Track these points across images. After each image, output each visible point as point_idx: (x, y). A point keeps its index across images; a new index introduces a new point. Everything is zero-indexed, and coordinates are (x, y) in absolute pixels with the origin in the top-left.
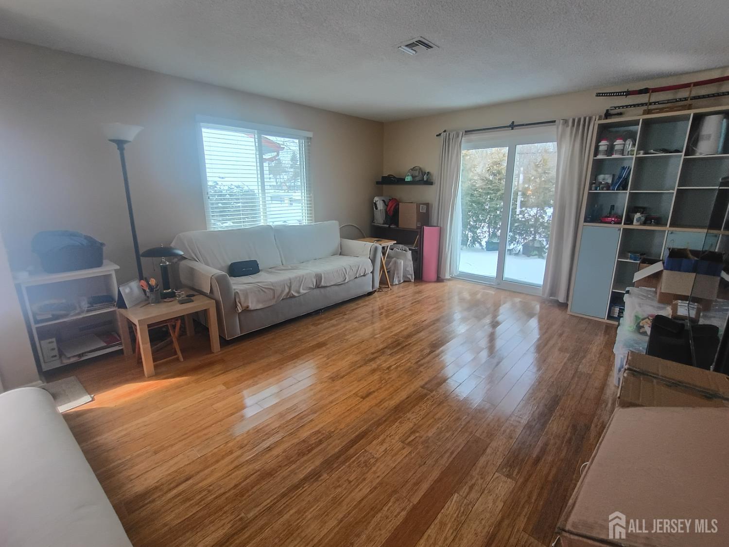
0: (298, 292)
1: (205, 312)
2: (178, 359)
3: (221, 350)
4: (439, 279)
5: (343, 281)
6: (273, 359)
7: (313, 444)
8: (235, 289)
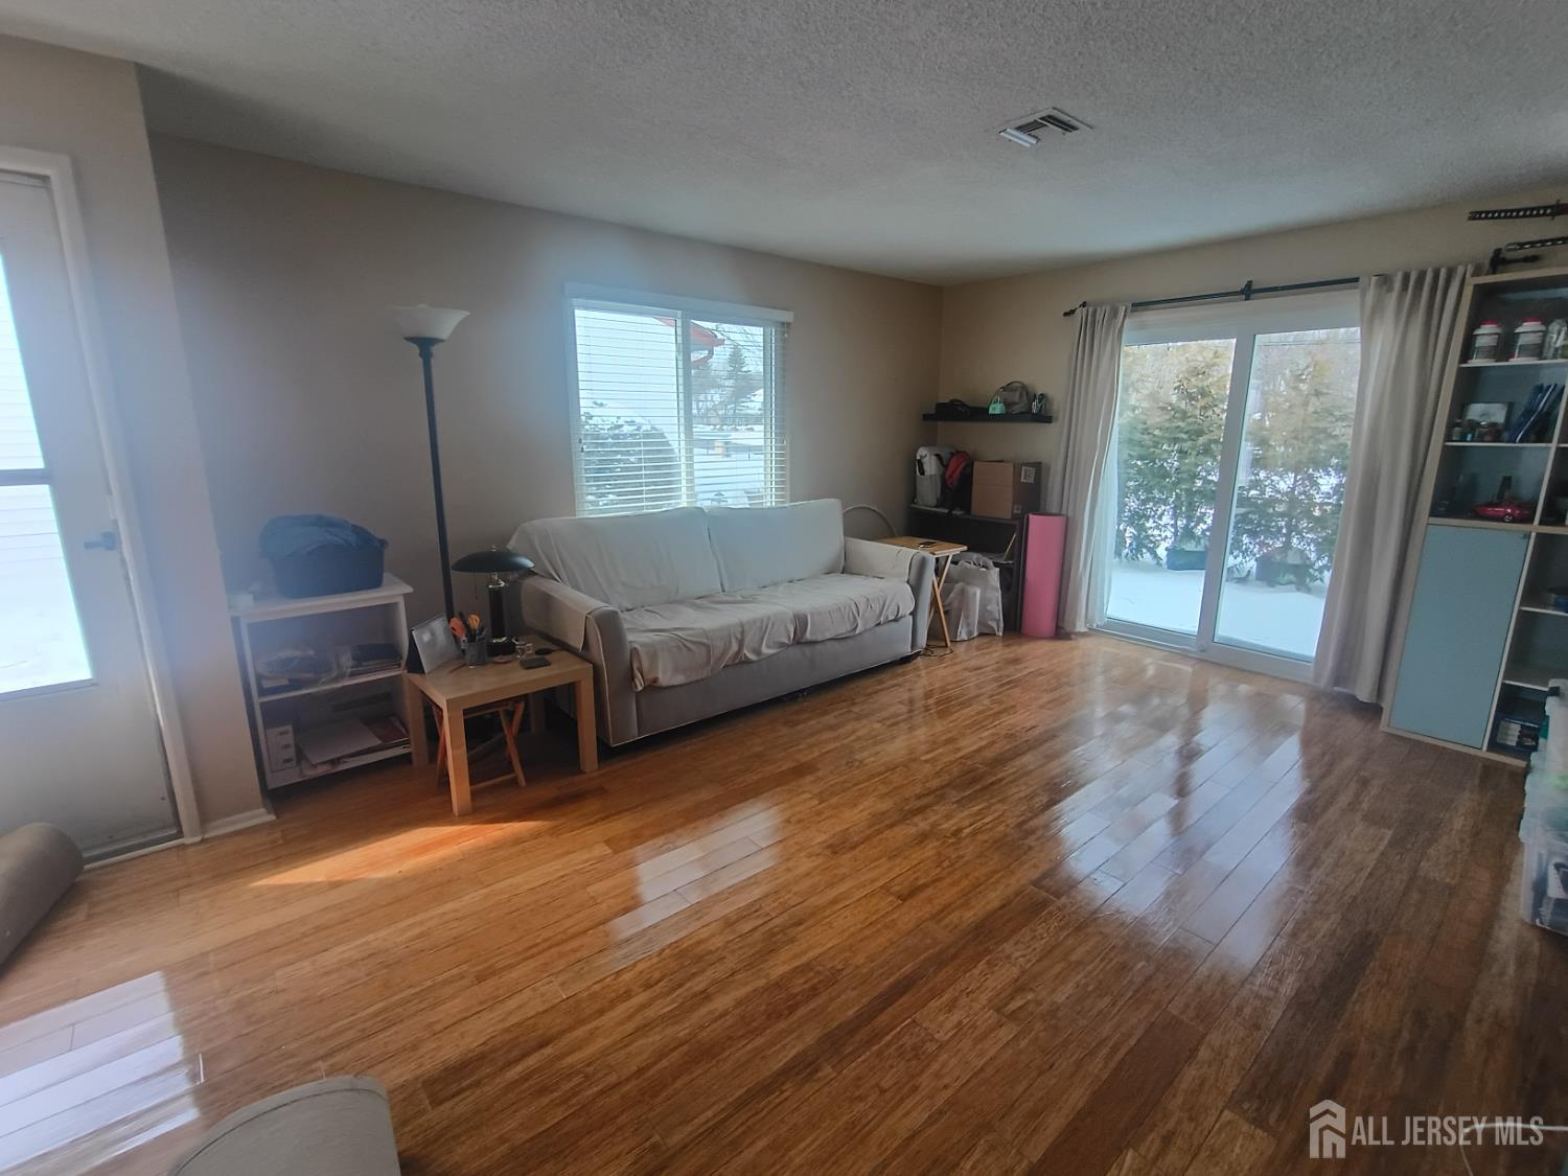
0: (757, 652)
1: (571, 689)
2: (515, 782)
3: (599, 769)
4: (1061, 632)
5: (850, 632)
6: (705, 795)
7: (797, 995)
8: (631, 642)
